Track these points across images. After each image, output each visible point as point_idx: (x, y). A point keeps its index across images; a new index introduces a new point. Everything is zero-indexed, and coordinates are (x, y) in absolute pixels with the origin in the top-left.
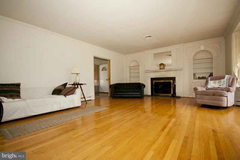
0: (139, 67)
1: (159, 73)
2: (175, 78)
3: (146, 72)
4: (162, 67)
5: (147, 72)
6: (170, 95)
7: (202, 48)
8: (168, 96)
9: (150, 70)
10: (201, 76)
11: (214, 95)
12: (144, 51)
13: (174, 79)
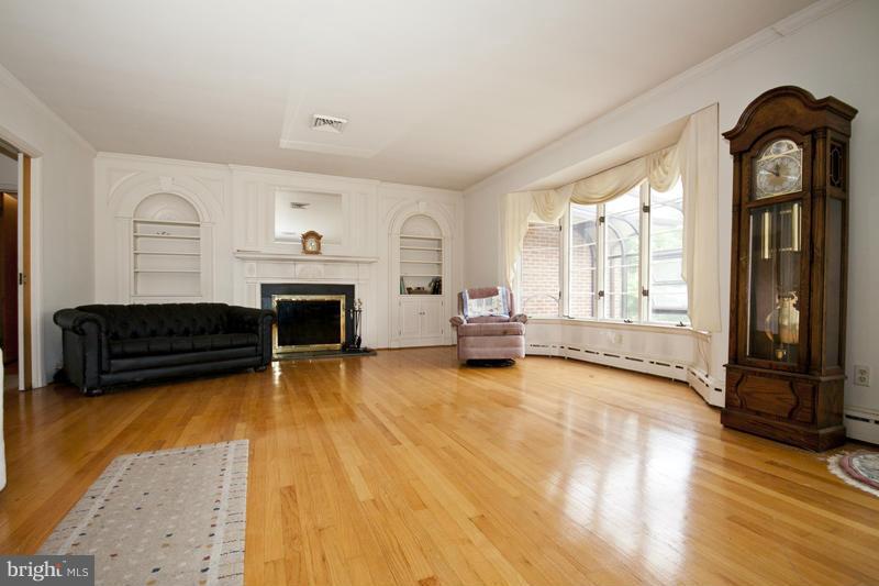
0: (198, 232)
1: (300, 266)
2: (352, 287)
3: (243, 259)
4: (311, 245)
5: (242, 256)
6: (338, 346)
7: (422, 208)
8: (330, 352)
9: (258, 252)
10: (413, 286)
11: (505, 333)
12: (231, 165)
13: (349, 291)
